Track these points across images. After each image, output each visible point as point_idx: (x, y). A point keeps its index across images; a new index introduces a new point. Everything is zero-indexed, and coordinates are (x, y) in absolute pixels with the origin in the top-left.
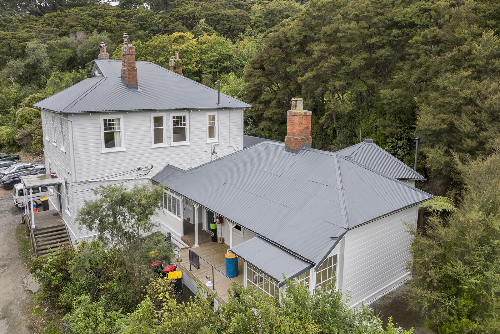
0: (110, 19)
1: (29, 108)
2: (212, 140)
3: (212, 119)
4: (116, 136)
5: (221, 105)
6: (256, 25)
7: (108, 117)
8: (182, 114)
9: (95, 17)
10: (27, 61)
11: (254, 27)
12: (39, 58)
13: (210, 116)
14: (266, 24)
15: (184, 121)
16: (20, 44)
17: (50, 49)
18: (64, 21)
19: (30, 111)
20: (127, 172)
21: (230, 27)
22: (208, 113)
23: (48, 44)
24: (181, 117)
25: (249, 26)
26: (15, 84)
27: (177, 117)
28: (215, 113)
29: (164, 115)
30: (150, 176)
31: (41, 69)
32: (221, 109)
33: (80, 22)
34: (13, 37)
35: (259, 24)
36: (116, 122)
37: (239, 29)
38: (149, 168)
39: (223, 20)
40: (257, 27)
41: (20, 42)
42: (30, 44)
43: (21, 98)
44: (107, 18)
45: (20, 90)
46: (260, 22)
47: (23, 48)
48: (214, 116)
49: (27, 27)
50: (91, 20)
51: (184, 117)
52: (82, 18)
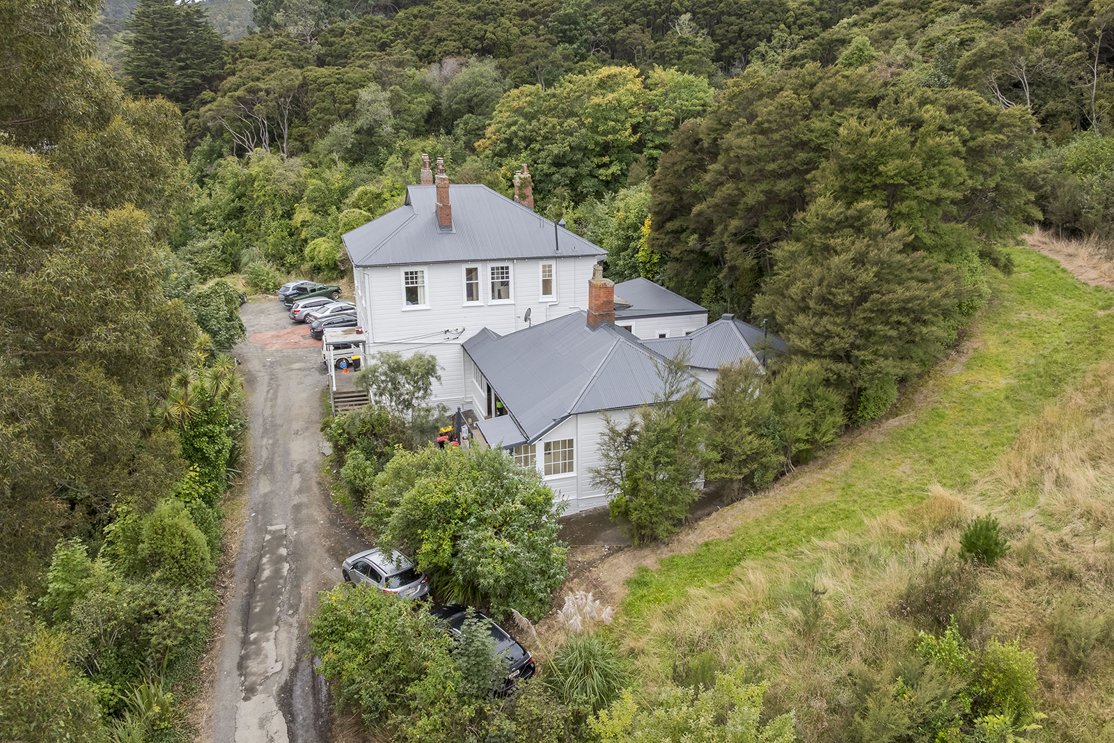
0: (508, 22)
1: (357, 210)
2: (548, 298)
3: (547, 271)
4: (420, 291)
5: (559, 253)
6: (799, 22)
7: (409, 269)
8: (504, 264)
9: (482, 17)
10: (359, 124)
11: (795, 28)
12: (377, 118)
13: (544, 266)
14: (821, 19)
15: (507, 273)
16: (350, 92)
17: (394, 101)
18: (429, 28)
19: (358, 216)
20: (433, 335)
21: (741, 30)
22: (541, 263)
23: (392, 91)
24: (502, 268)
25: (782, 26)
26: (342, 165)
27: (498, 268)
28: (553, 263)
29: (479, 266)
30: (462, 340)
31: (380, 136)
32: (560, 257)
33: (454, 31)
34: (340, 81)
35: (805, 20)
36: (419, 275)
37: (760, 34)
38: (460, 330)
39: (730, 15)
40: (801, 27)
41: (349, 89)
42: (364, 94)
43: (348, 188)
44: (503, 20)
45: (348, 173)
46: (808, 15)
47: (354, 101)
48: (550, 266)
49: (363, 57)
50: (474, 26)
51: (507, 268)
52: (458, 21)
